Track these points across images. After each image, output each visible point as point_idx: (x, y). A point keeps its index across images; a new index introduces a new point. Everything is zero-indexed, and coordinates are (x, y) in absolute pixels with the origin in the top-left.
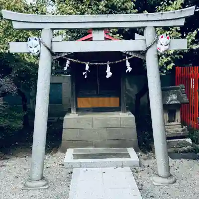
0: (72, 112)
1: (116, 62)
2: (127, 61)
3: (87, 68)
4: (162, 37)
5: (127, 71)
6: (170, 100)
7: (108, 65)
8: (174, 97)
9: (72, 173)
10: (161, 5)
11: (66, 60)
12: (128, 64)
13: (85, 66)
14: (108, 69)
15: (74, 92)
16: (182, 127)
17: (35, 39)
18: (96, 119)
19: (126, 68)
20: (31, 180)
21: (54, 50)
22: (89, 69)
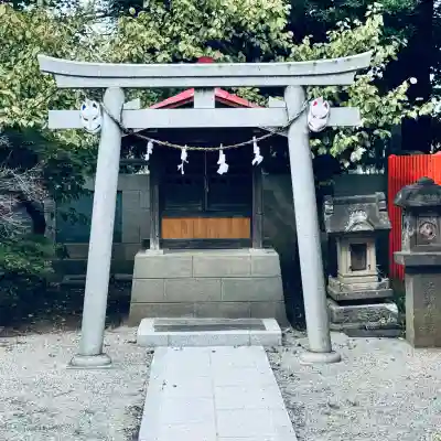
0: (152, 246)
1: (236, 146)
2: (255, 145)
3: (184, 156)
4: (316, 103)
5: (254, 162)
6: (352, 222)
7: (221, 152)
8: (362, 217)
9: (152, 352)
10: (337, 28)
11: (147, 141)
12: (257, 150)
13: (180, 151)
14: (222, 158)
15: (157, 205)
16: (380, 280)
17: (94, 106)
18: (201, 260)
19: (253, 156)
20: (81, 355)
21: (127, 125)
22: (187, 159)
